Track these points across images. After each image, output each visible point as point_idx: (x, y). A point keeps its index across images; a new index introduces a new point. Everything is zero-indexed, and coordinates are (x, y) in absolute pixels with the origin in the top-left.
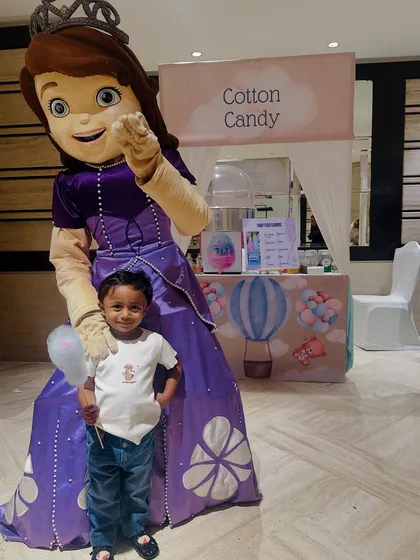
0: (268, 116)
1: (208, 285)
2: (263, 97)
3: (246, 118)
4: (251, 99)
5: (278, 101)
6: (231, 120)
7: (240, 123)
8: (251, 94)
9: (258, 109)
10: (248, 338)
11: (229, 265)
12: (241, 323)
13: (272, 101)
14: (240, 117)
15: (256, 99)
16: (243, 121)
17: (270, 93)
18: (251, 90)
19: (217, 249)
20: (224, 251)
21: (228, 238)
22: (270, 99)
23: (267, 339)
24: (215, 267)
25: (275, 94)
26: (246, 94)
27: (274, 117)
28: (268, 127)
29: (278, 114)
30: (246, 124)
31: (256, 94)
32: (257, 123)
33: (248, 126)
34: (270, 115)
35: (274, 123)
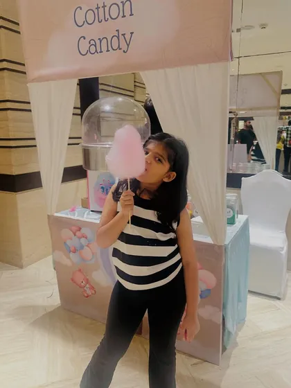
0: (121, 36)
1: (80, 229)
2: (114, 11)
3: (98, 42)
4: (102, 17)
5: (131, 15)
6: (84, 46)
7: (93, 49)
8: (101, 10)
9: (109, 29)
13: (124, 16)
14: (92, 42)
15: (107, 16)
16: (95, 46)
17: (121, 5)
18: (101, 5)
19: (102, 188)
22: (121, 14)
24: (100, 206)
25: (127, 6)
26: (96, 11)
27: (127, 37)
28: (122, 50)
29: (132, 33)
30: (99, 51)
31: (107, 9)
32: (110, 48)
33: (101, 52)
34: (124, 35)
35: (128, 45)
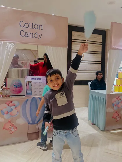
0: (38, 35)
1: (11, 102)
2: (36, 27)
3: (29, 34)
4: (31, 27)
5: (42, 29)
6: (23, 34)
7: (27, 35)
8: (31, 25)
9: (34, 31)
10: (29, 123)
11: (20, 92)
12: (26, 117)
13: (39, 29)
14: (27, 33)
15: (33, 27)
16: (28, 35)
17: (39, 26)
18: (31, 23)
19: (14, 85)
20: (18, 86)
21: (19, 80)
23: (37, 123)
24: (13, 93)
25: (41, 27)
26: (29, 25)
27: (40, 35)
28: (38, 39)
29: (42, 34)
30: (29, 36)
31: (33, 25)
32: (33, 37)
33: (30, 37)
34: (39, 34)
35: (40, 38)
